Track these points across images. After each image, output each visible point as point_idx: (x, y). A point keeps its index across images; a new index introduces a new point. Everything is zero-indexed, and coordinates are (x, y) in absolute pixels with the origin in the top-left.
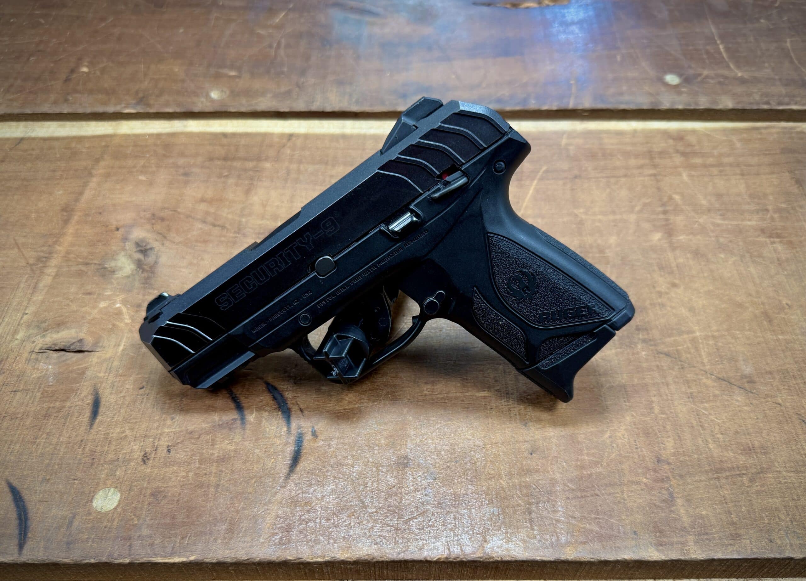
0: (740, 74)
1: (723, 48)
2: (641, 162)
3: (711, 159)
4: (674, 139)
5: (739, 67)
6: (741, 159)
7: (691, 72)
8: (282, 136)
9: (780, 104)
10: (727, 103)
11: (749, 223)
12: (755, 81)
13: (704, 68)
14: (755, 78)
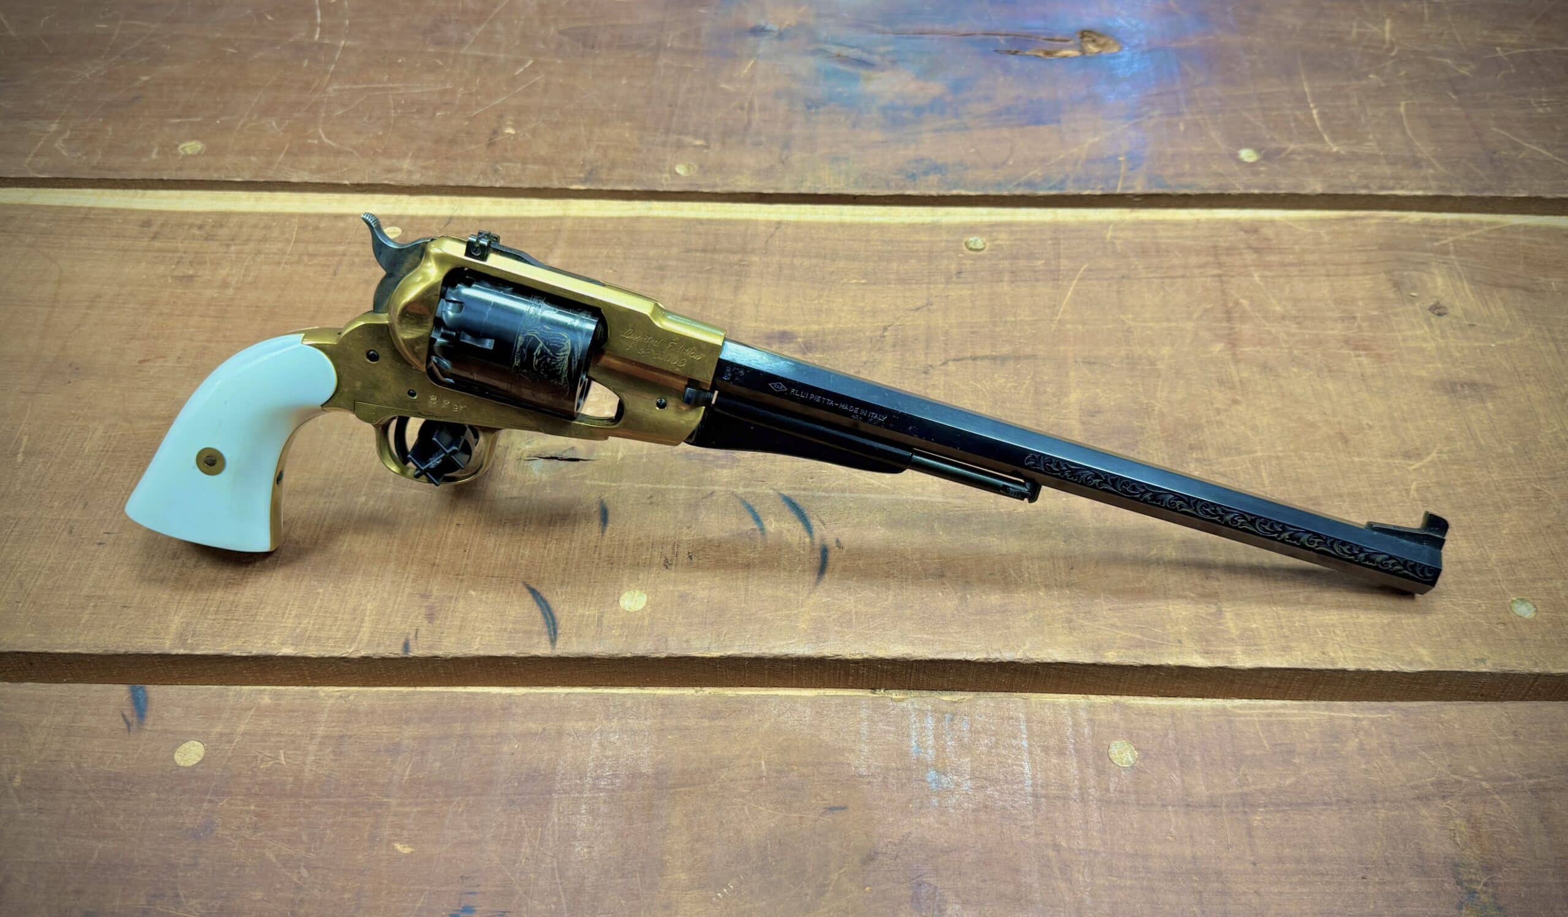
0: (1335, 149)
1: (1318, 113)
2: (1204, 259)
3: (1291, 257)
4: (1247, 232)
5: (1334, 140)
6: (1327, 256)
7: (1274, 145)
8: (768, 223)
9: (1382, 188)
10: (1316, 186)
11: (1332, 332)
12: (1354, 157)
13: (1290, 140)
14: (1354, 154)
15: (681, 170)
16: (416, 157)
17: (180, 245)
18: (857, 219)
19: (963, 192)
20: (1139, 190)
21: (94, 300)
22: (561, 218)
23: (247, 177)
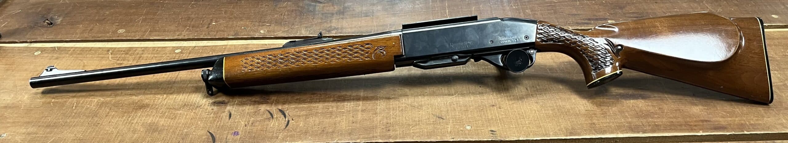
15: (262, 32)
16: (186, 31)
17: (119, 56)
19: (342, 35)
23: (137, 38)
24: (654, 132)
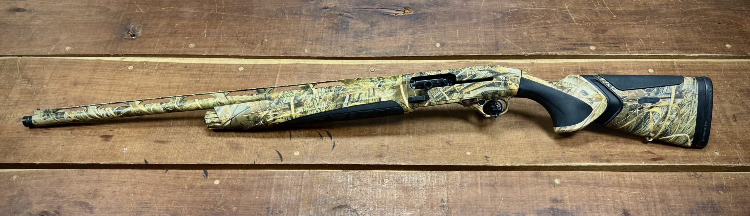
0: (459, 42)
1: (458, 32)
4: (434, 66)
5: (460, 40)
7: (445, 42)
8: (326, 65)
9: (467, 54)
10: (452, 54)
13: (449, 40)
14: (464, 44)
15: (306, 51)
16: (245, 48)
17: (195, 73)
18: (346, 63)
19: (371, 56)
20: (411, 55)
21: (178, 87)
22: (279, 64)
23: (206, 53)
24: (608, 161)
